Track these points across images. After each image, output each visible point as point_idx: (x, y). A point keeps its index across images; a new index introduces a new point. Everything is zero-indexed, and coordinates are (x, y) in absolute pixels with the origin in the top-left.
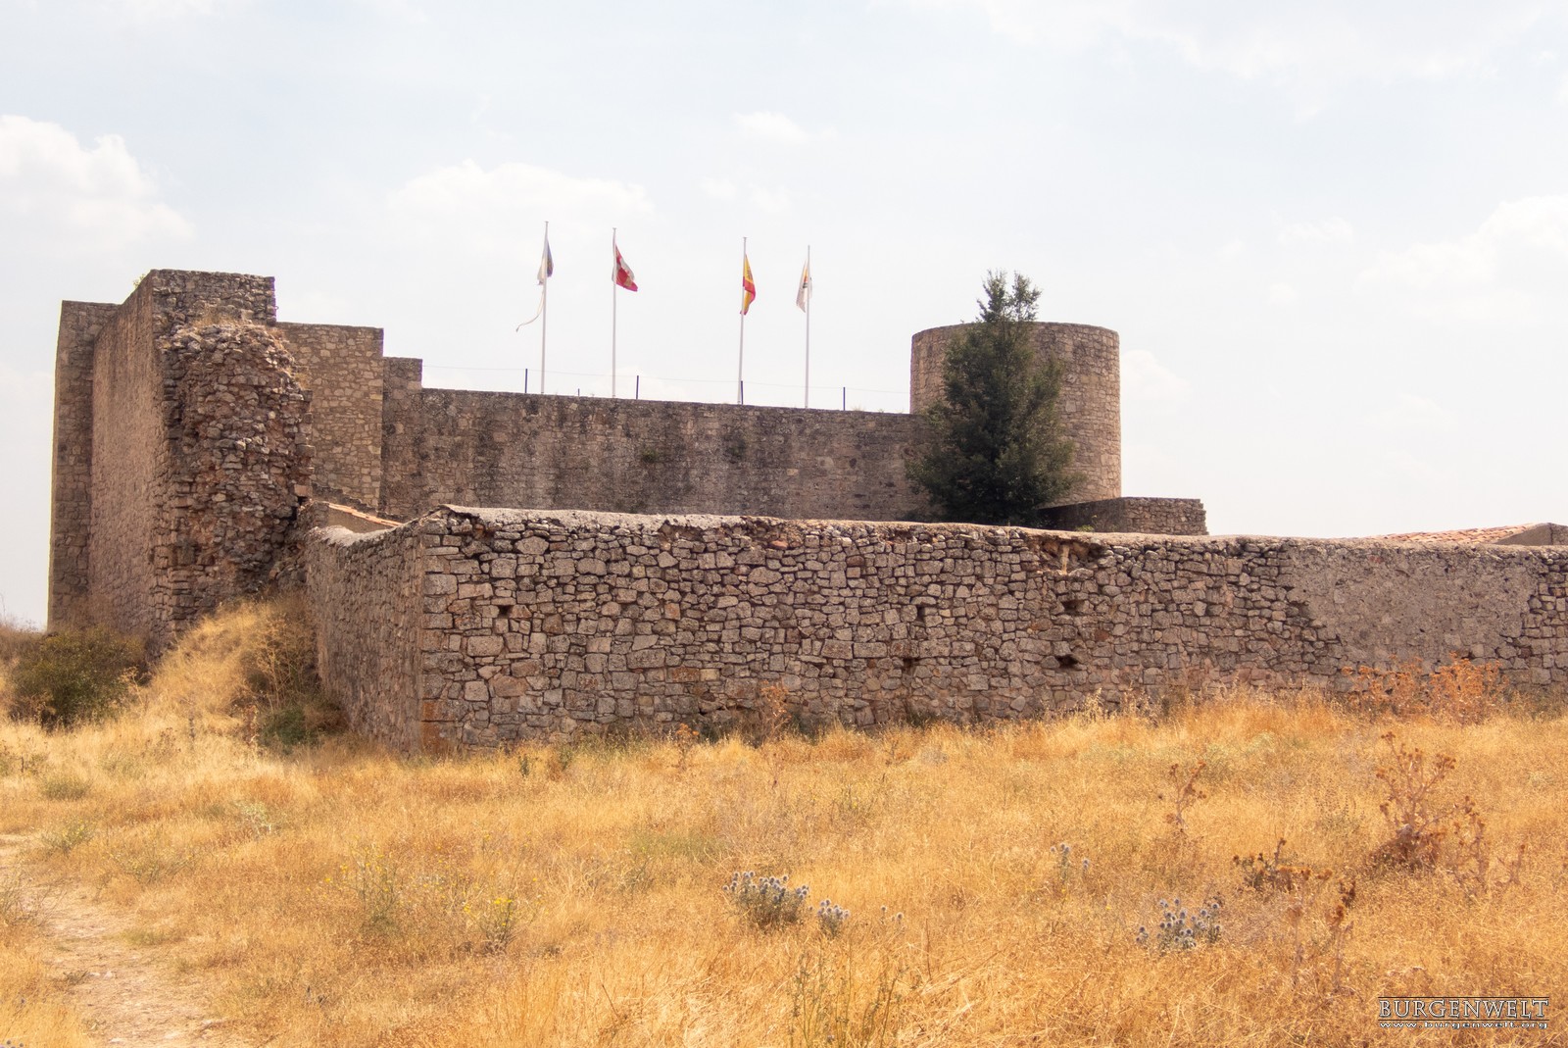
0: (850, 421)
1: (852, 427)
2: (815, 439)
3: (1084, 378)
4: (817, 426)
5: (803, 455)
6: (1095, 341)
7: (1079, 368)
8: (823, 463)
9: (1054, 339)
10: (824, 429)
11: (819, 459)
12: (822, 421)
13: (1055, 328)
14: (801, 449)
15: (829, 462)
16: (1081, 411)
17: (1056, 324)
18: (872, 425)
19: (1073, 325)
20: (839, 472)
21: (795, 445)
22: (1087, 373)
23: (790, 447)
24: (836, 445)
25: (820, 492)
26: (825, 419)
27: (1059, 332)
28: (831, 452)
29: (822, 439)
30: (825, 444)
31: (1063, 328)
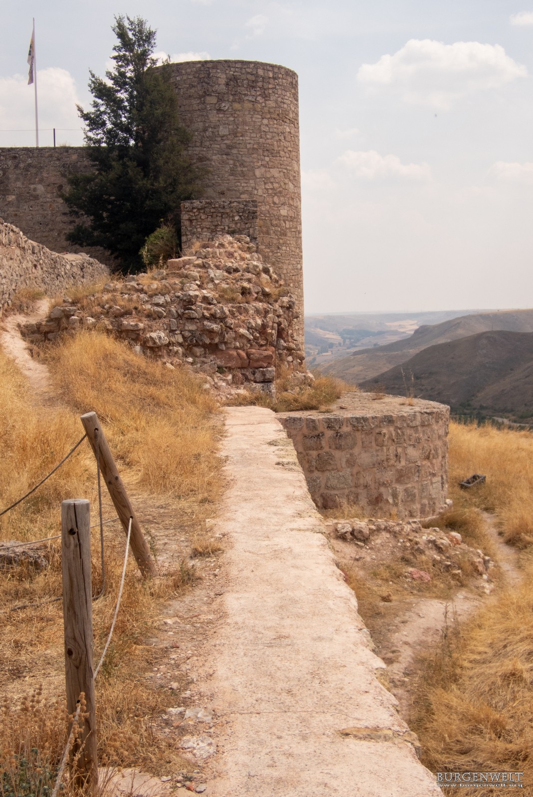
0: (56, 155)
1: (58, 160)
2: (28, 171)
3: (237, 106)
4: (30, 161)
5: (19, 184)
6: (248, 73)
7: (231, 97)
8: (35, 190)
9: (209, 74)
10: (35, 163)
11: (32, 186)
12: (33, 157)
13: (210, 65)
14: (17, 179)
15: (40, 188)
16: (235, 134)
17: (211, 62)
18: (74, 157)
19: (226, 61)
20: (49, 196)
21: (12, 176)
22: (240, 101)
23: (8, 178)
24: (45, 175)
25: (33, 213)
26: (36, 155)
27: (213, 68)
28: (41, 181)
29: (33, 170)
30: (36, 174)
31: (216, 64)
